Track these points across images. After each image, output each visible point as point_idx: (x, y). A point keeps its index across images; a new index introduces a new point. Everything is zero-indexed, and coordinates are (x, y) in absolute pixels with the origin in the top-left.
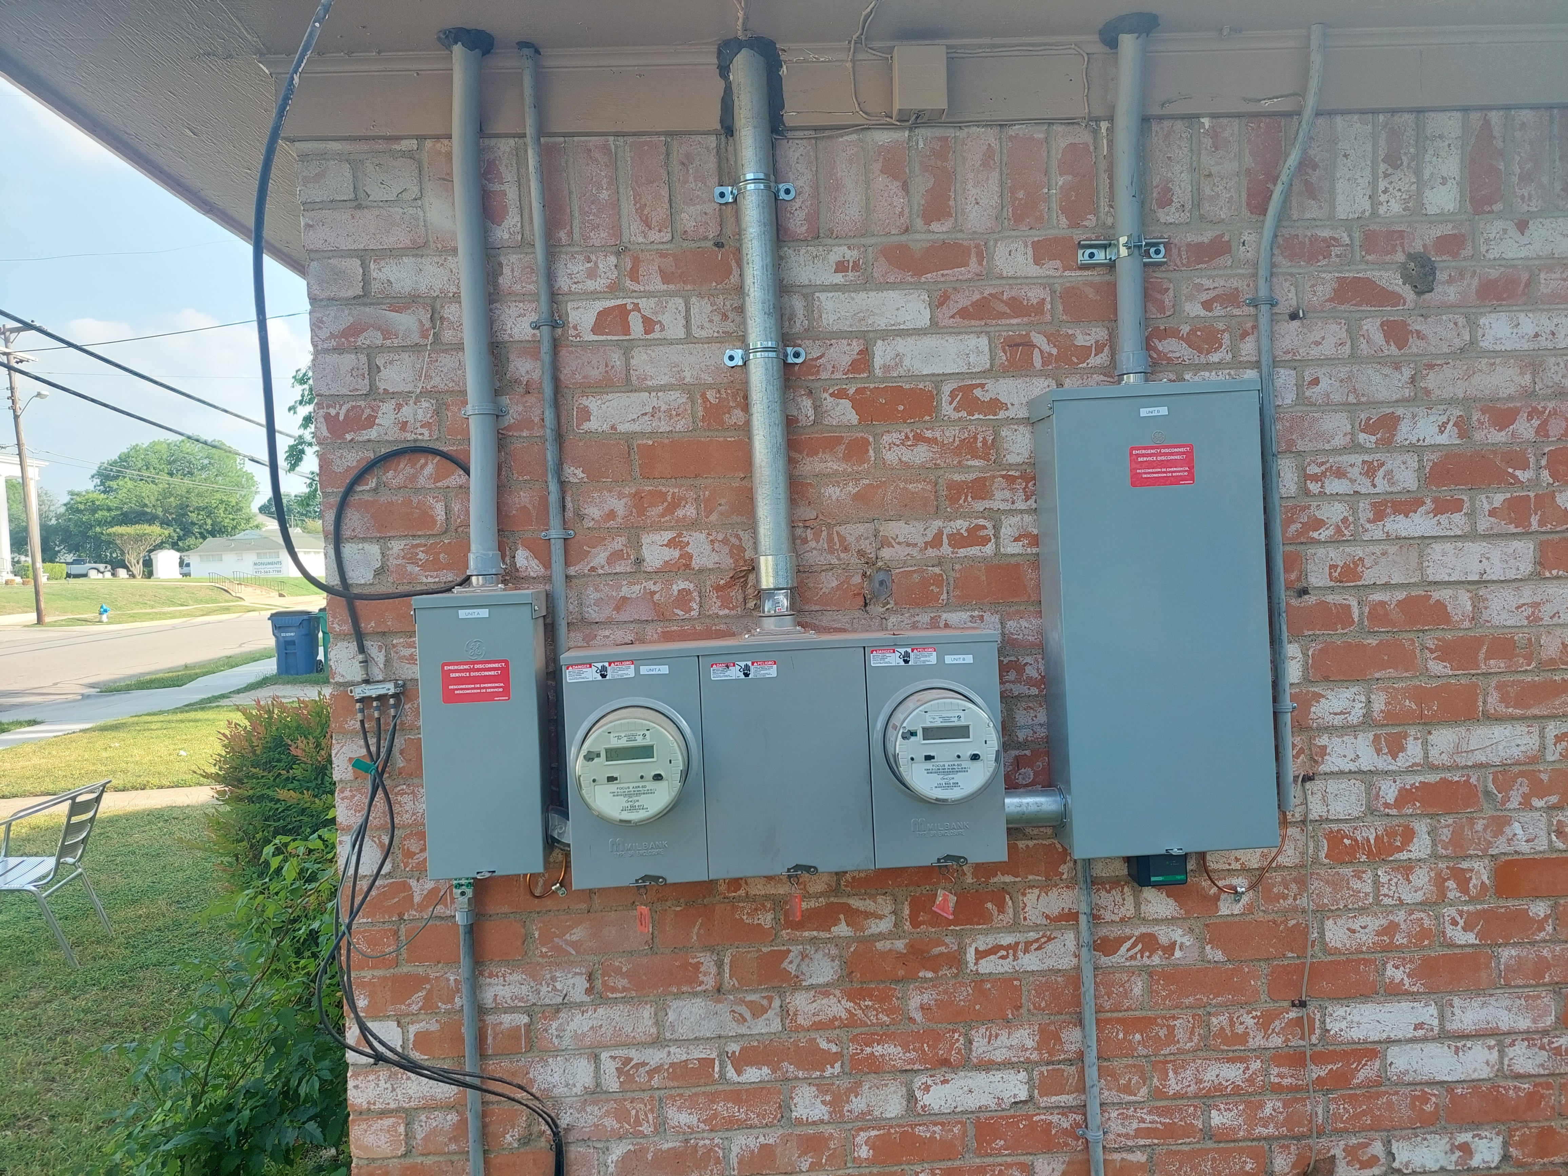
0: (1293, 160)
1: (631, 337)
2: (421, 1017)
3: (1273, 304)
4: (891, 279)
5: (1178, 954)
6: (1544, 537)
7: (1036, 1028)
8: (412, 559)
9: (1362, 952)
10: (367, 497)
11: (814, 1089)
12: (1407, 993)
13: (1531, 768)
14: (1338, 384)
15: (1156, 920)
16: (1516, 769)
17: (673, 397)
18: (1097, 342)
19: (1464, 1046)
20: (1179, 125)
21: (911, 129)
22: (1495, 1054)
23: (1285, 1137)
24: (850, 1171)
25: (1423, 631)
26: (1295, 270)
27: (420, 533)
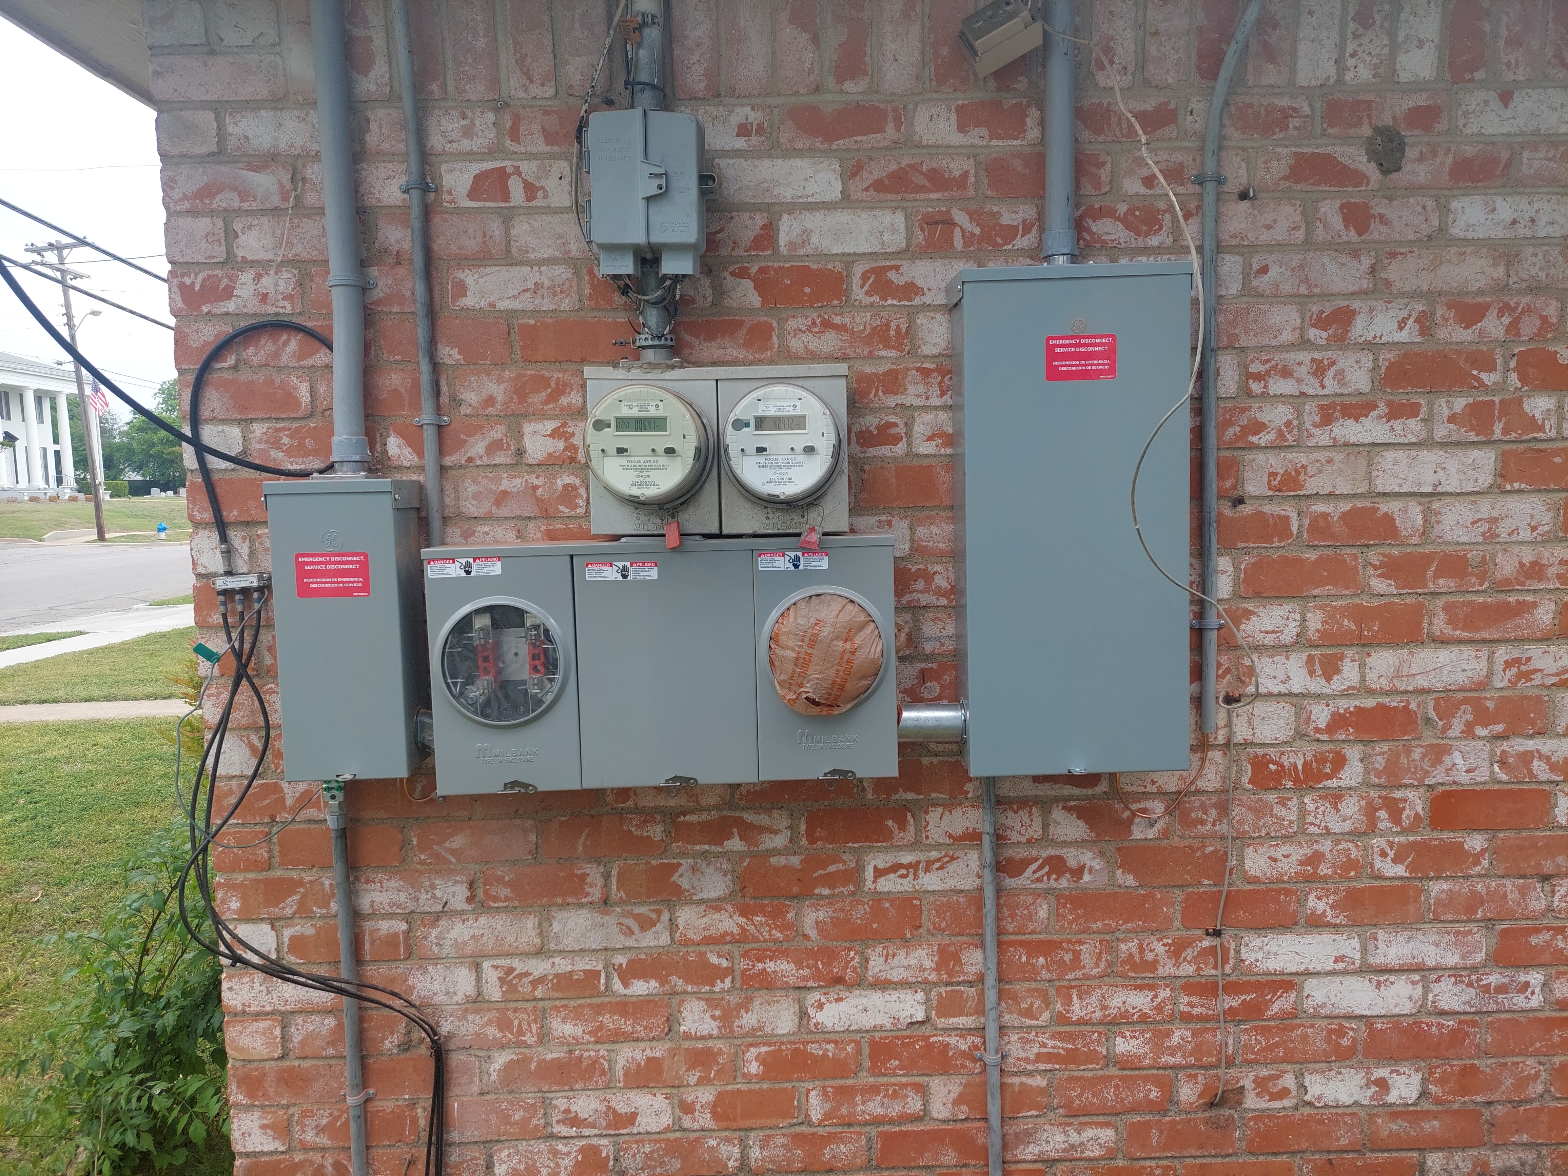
0: (1251, 15)
1: (511, 204)
2: (296, 921)
3: (1220, 181)
4: (799, 145)
5: (1087, 877)
6: (1507, 447)
7: (935, 948)
8: (276, 444)
9: (1283, 882)
10: (226, 375)
11: (703, 1003)
12: (1329, 925)
13: (1476, 694)
14: (1288, 273)
15: (1065, 842)
16: (1460, 695)
17: (557, 272)
18: (1024, 221)
19: (1386, 980)
22: (1419, 990)
23: (1191, 1066)
24: (740, 1086)
25: (1368, 546)
26: (1247, 144)
27: (283, 416)
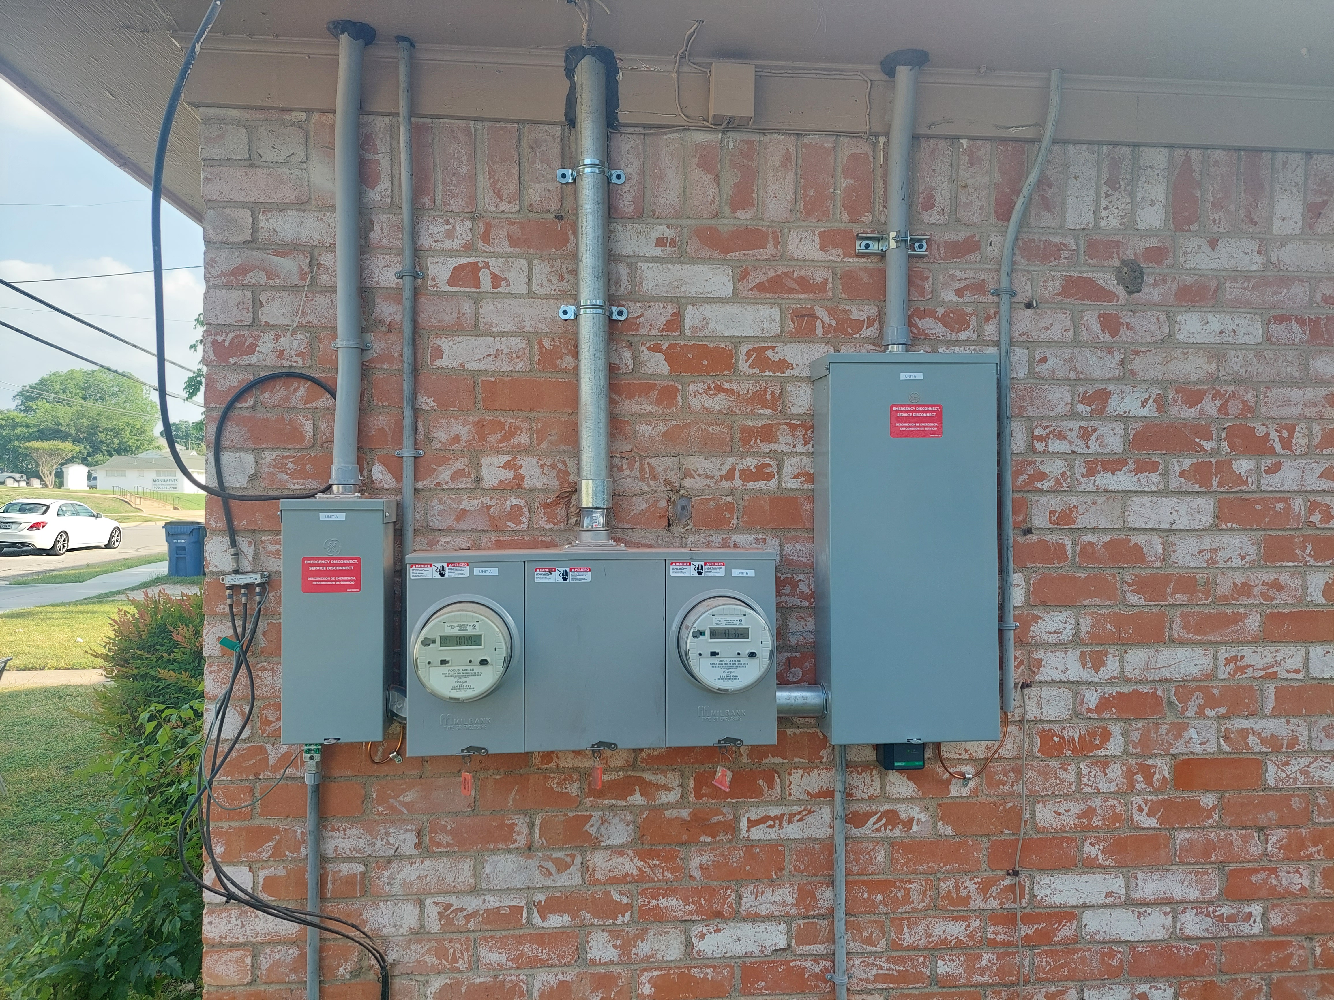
0: (1033, 178)
1: (481, 290)
2: (270, 863)
3: (1012, 294)
4: (702, 255)
5: (915, 828)
6: (1222, 496)
7: (796, 887)
8: (282, 468)
9: (1065, 832)
10: (245, 413)
11: (607, 934)
12: (1100, 866)
13: (1205, 684)
14: (1062, 362)
15: (898, 799)
16: (1194, 684)
17: (514, 343)
18: (868, 317)
19: (1145, 912)
20: (943, 144)
21: (723, 132)
22: (1170, 919)
23: (997, 985)
25: (1123, 568)
26: (1031, 268)
27: (290, 446)
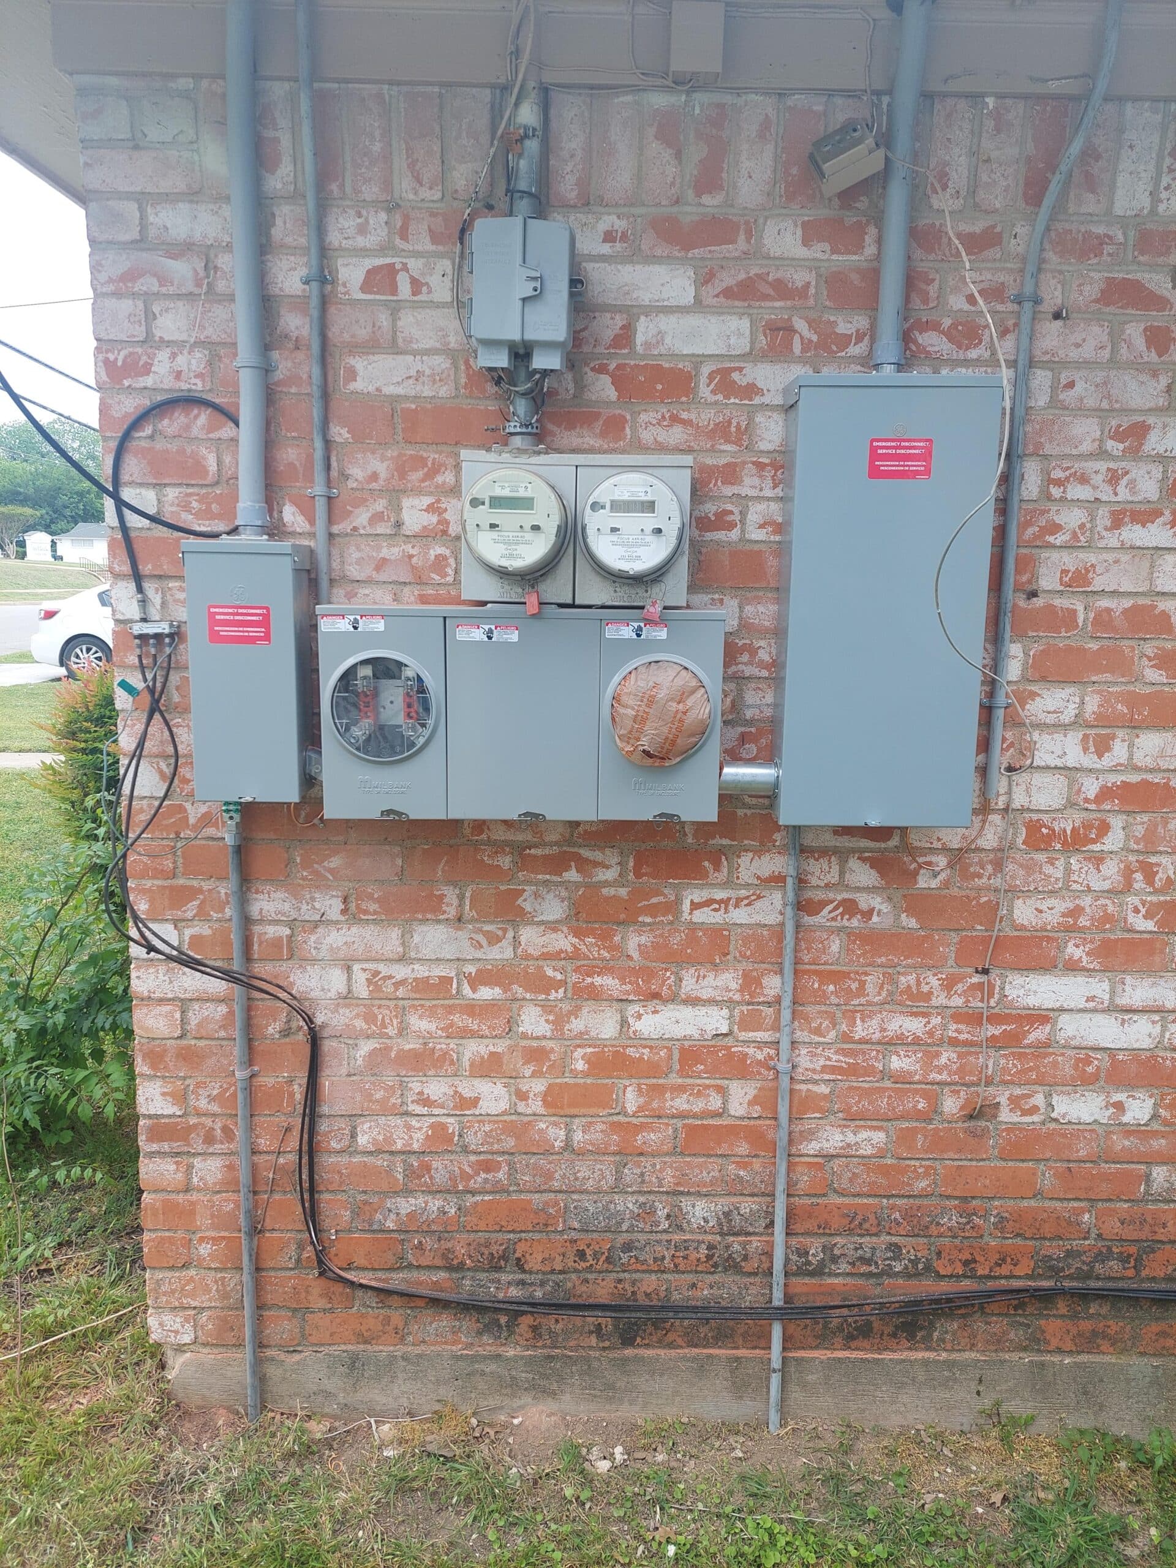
0: (1076, 148)
1: (399, 298)
2: (196, 923)
3: (1037, 301)
4: (658, 252)
5: (875, 919)
7: (740, 973)
8: (187, 508)
9: (1046, 930)
10: (144, 444)
11: (539, 1009)
12: (1084, 969)
14: (1093, 388)
15: (858, 888)
17: (437, 362)
18: (858, 331)
19: (1130, 1019)
20: (962, 104)
21: (688, 93)
22: (1158, 1028)
23: (956, 1084)
24: (567, 1080)
25: (1145, 639)
26: (1065, 268)
27: (193, 482)
